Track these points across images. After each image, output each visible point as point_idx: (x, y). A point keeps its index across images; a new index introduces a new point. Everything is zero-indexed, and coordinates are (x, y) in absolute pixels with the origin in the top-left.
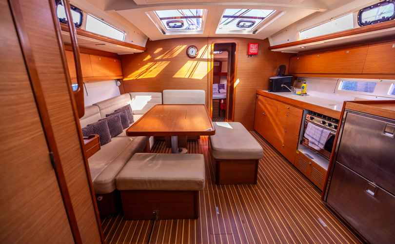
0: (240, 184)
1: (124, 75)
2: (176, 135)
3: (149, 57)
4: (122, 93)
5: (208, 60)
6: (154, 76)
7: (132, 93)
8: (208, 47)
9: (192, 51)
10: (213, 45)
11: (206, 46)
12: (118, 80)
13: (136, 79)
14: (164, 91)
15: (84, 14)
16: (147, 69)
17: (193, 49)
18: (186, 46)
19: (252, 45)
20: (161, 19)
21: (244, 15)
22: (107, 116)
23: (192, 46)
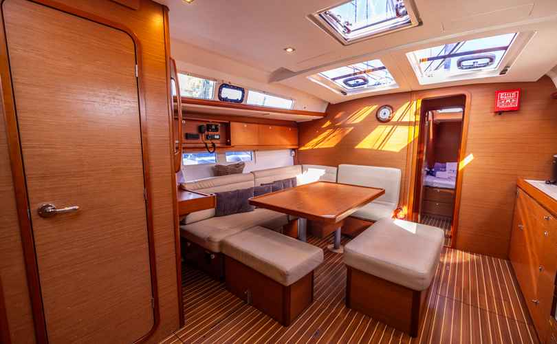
0: (383, 322)
1: (300, 144)
2: (304, 218)
3: (328, 123)
4: (295, 164)
5: (409, 124)
6: (333, 146)
7: (304, 166)
8: (410, 105)
9: (385, 113)
10: (420, 102)
11: (408, 103)
12: (293, 149)
13: (312, 149)
14: (340, 166)
15: (246, 91)
16: (325, 138)
17: (385, 109)
18: (376, 106)
19: (502, 94)
20: (334, 79)
21: (458, 52)
22: (262, 185)
23: (385, 106)
